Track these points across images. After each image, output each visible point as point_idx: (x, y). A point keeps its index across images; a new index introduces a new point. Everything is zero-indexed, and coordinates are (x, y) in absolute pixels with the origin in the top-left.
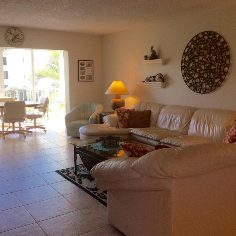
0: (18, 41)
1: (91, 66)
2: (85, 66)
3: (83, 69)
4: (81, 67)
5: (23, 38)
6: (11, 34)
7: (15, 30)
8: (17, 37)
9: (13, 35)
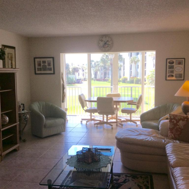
0: (108, 46)
1: (182, 64)
2: (174, 64)
3: (172, 67)
4: (169, 66)
5: (112, 44)
6: (102, 41)
7: (106, 37)
8: (107, 43)
9: (104, 41)
